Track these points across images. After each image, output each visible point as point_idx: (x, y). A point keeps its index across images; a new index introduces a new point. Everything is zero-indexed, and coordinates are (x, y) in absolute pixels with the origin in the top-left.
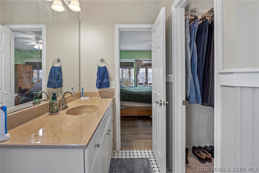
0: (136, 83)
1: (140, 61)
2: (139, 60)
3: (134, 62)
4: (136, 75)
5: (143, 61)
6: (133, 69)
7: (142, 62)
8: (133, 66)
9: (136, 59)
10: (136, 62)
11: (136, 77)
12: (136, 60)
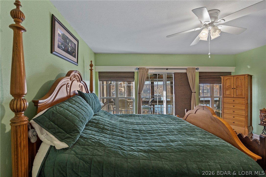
0: (138, 104)
1: (145, 70)
2: (143, 68)
3: (136, 71)
4: (138, 92)
5: (149, 70)
6: (134, 83)
7: (147, 72)
8: (134, 78)
9: (138, 67)
10: (138, 72)
11: (138, 95)
12: (139, 69)
